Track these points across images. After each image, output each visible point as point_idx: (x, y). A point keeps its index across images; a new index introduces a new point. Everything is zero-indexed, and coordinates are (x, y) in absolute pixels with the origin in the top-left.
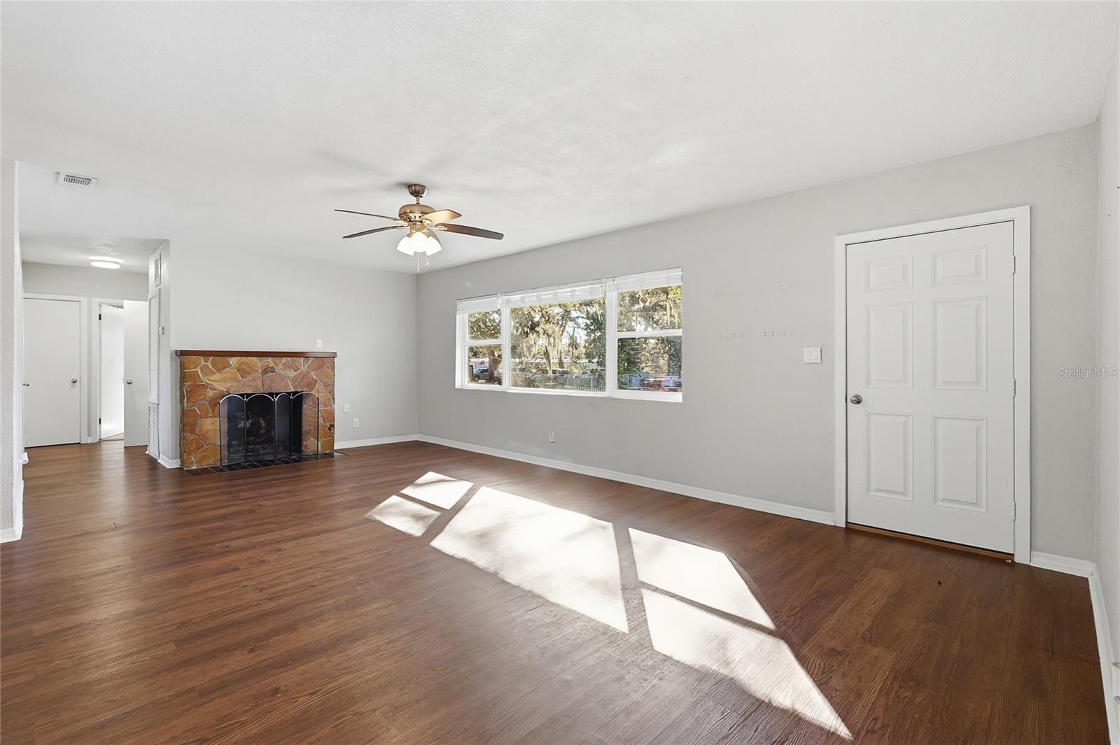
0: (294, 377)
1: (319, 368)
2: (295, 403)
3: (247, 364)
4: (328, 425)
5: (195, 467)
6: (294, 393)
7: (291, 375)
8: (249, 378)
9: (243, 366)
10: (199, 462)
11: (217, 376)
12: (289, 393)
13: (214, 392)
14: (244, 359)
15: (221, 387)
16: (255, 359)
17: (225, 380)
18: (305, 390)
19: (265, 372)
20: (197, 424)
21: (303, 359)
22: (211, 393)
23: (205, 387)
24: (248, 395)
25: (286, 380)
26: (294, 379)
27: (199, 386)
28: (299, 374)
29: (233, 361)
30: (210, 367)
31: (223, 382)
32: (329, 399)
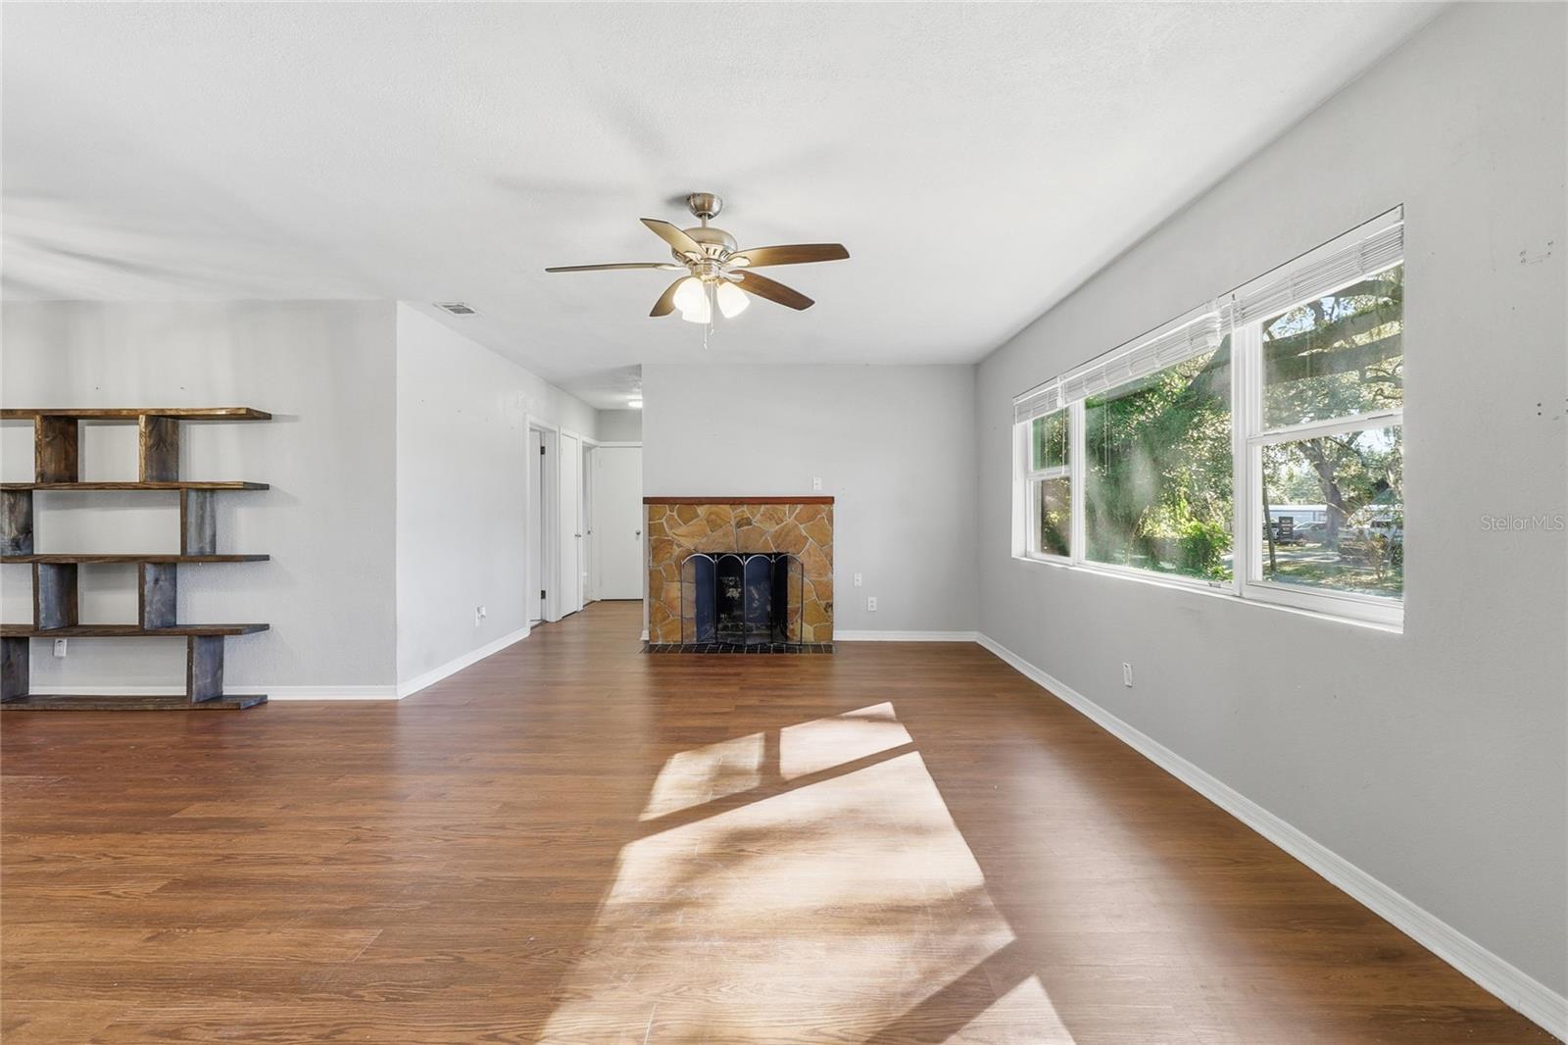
0: (776, 532)
1: (811, 518)
2: (777, 570)
3: (718, 515)
4: (823, 603)
5: (660, 643)
6: (777, 555)
7: (772, 530)
8: (720, 532)
9: (713, 517)
10: (665, 636)
11: (683, 529)
12: (769, 555)
13: (681, 549)
14: (714, 508)
15: (688, 544)
16: (727, 507)
17: (692, 535)
18: (791, 551)
19: (739, 525)
20: (662, 588)
21: (788, 506)
22: (677, 551)
23: (671, 543)
24: (719, 555)
25: (764, 535)
26: (777, 536)
27: (665, 541)
28: (782, 529)
29: (701, 510)
30: (676, 517)
31: (692, 538)
32: (825, 566)
